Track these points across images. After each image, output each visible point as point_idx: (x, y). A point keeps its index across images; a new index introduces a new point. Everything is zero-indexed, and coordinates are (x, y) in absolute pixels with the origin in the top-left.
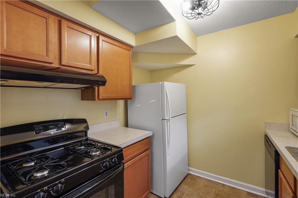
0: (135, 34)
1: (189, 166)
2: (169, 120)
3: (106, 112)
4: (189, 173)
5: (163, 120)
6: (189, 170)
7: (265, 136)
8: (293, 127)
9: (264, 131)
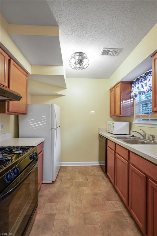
0: (31, 65)
1: (61, 161)
2: (56, 129)
3: (2, 125)
4: (61, 166)
5: (51, 129)
6: (61, 164)
7: (99, 136)
8: (109, 130)
9: (98, 133)
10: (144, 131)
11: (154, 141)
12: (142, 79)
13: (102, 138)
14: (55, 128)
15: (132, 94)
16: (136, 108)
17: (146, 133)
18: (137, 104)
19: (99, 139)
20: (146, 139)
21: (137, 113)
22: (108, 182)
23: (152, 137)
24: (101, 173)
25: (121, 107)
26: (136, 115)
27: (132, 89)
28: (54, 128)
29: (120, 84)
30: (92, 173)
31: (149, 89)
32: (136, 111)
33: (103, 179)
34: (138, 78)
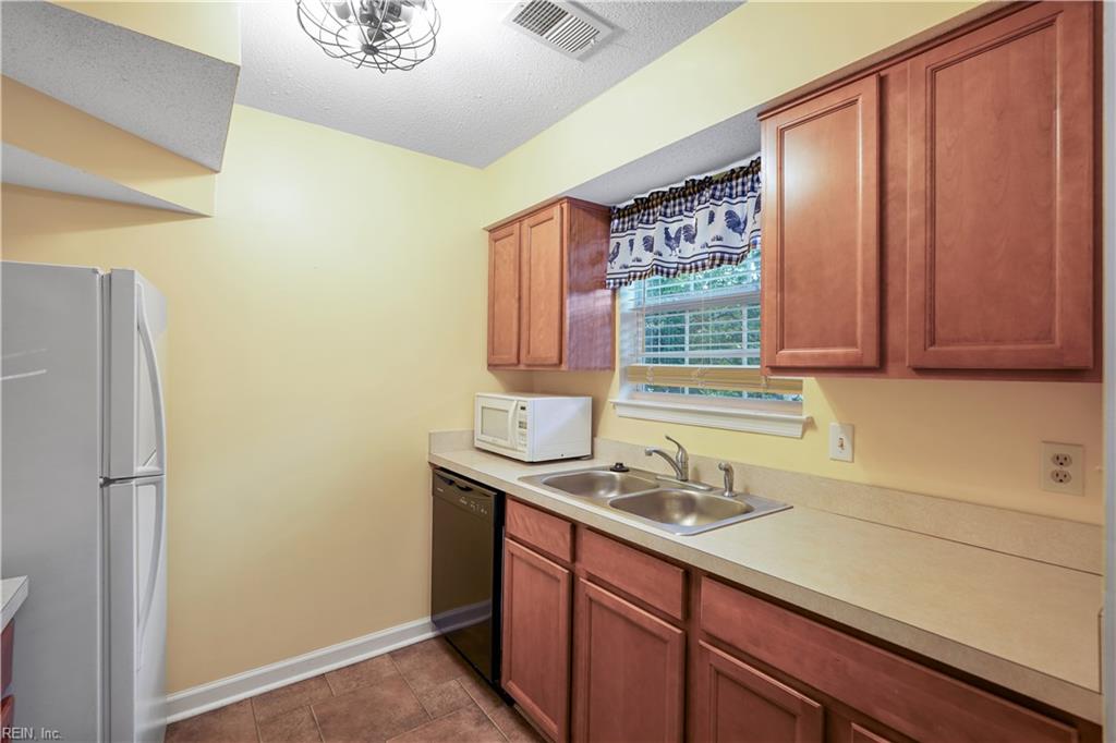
7: (434, 473)
8: (483, 437)
9: (427, 459)
10: (679, 446)
11: (731, 490)
12: (666, 207)
13: (468, 489)
14: (150, 468)
15: (614, 267)
16: (623, 332)
17: (688, 452)
18: (625, 317)
19: (434, 493)
20: (686, 480)
21: (626, 355)
22: (516, 733)
23: (723, 472)
24: (460, 687)
25: (567, 322)
26: (625, 365)
27: (613, 242)
28: (139, 469)
29: (562, 209)
30: (409, 705)
31: (714, 259)
32: (626, 346)
33: (481, 720)
34: (647, 196)
